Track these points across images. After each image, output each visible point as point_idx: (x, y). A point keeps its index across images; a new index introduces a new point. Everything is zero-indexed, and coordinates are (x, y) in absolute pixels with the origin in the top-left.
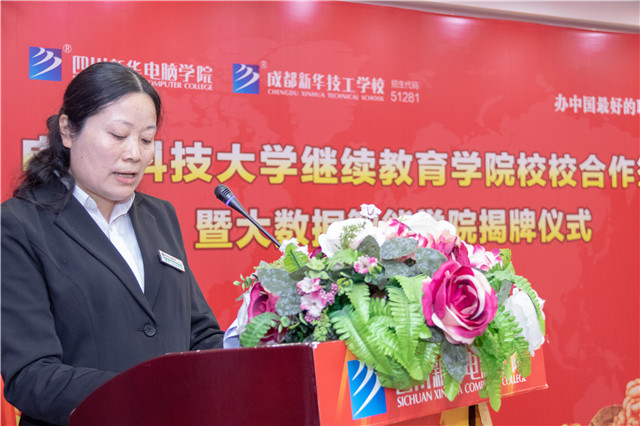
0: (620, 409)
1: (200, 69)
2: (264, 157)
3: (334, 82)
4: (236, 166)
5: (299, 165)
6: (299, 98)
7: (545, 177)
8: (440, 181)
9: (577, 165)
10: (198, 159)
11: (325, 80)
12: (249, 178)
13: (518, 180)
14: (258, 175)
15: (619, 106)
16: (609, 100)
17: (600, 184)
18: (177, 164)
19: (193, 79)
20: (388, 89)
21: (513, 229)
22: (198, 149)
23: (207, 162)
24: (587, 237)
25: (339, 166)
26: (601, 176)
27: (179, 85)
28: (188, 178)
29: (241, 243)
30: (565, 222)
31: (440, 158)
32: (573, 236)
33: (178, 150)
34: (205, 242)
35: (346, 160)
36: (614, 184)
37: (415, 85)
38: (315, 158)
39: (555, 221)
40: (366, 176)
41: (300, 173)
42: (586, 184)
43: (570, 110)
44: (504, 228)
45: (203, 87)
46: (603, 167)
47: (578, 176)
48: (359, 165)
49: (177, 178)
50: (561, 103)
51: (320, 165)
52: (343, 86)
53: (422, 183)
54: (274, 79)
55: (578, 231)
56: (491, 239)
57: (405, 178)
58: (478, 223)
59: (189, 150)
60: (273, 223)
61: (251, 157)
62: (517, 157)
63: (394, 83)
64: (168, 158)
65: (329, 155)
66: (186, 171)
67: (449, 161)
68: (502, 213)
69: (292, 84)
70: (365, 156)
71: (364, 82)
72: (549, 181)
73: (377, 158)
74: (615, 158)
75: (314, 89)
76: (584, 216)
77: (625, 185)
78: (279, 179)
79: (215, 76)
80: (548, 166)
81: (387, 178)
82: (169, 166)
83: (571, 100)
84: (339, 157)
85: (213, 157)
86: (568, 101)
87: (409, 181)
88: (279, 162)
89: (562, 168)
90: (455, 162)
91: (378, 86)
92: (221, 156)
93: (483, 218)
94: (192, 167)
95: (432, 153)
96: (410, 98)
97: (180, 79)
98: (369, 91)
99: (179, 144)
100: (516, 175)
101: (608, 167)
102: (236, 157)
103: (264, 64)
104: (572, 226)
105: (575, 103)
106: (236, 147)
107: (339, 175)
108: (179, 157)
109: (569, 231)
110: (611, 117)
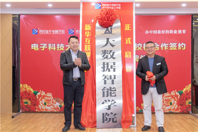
1: (62, 30)
7: (142, 48)
15: (164, 32)
16: (161, 31)
17: (158, 49)
18: (58, 47)
19: (61, 32)
22: (62, 45)
23: (63, 47)
26: (158, 48)
27: (58, 34)
28: (60, 50)
33: (58, 45)
36: (162, 49)
43: (150, 34)
45: (63, 34)
46: (159, 46)
49: (58, 50)
50: (147, 32)
54: (77, 31)
59: (60, 45)
64: (56, 46)
66: (59, 48)
74: (162, 44)
77: (165, 49)
79: (65, 32)
80: (143, 46)
82: (56, 48)
83: (150, 31)
85: (65, 46)
86: (149, 31)
94: (61, 48)
97: (59, 33)
99: (58, 44)
101: (160, 46)
103: (75, 29)
105: (151, 32)
108: (58, 46)
110: (162, 34)
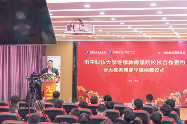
0: (169, 97)
2: (112, 62)
3: (122, 52)
4: (108, 63)
5: (117, 62)
6: (117, 54)
7: (156, 63)
8: (138, 64)
9: (162, 62)
10: (104, 62)
11: (121, 52)
12: (110, 64)
13: (151, 64)
14: (111, 64)
15: (171, 53)
16: (169, 52)
17: (167, 64)
18: (101, 63)
19: (103, 53)
20: (130, 52)
21: (150, 71)
22: (104, 61)
23: (105, 62)
24: (164, 72)
25: (122, 62)
26: (167, 63)
29: (109, 72)
30: (159, 70)
31: (138, 61)
32: (161, 72)
33: (101, 61)
34: (104, 71)
35: (123, 62)
36: (169, 64)
37: (134, 52)
38: (119, 62)
39: (158, 70)
40: (126, 64)
41: (117, 63)
42: (164, 64)
43: (161, 54)
44: (148, 71)
45: (105, 54)
46: (167, 62)
47: (162, 63)
48: (125, 62)
49: (101, 64)
50: (159, 53)
51: (120, 62)
52: (123, 52)
53: (135, 64)
54: (114, 52)
55: (162, 71)
56: (146, 72)
57: (132, 64)
58: (144, 70)
60: (113, 69)
61: (110, 62)
62: (151, 61)
63: (131, 52)
64: (100, 62)
65: (121, 61)
66: (102, 63)
67: (139, 62)
68: (148, 68)
69: (116, 53)
70: (126, 61)
71: (126, 52)
72: (157, 64)
73: (128, 61)
74: (170, 61)
75: (119, 53)
76: (163, 69)
77: (171, 64)
78: (114, 64)
79: (106, 52)
80: (156, 62)
81: (129, 64)
84: (122, 61)
85: (106, 62)
87: (133, 64)
88: (114, 62)
89: (159, 62)
90: (140, 62)
91: (128, 52)
92: (107, 62)
93: (145, 69)
95: (136, 61)
96: (133, 53)
97: (102, 53)
98: (127, 53)
100: (151, 63)
101: (168, 62)
102: (109, 62)
103: (112, 51)
104: (161, 70)
105: (162, 53)
106: (109, 61)
107: (122, 64)
109: (160, 71)
110: (169, 54)
